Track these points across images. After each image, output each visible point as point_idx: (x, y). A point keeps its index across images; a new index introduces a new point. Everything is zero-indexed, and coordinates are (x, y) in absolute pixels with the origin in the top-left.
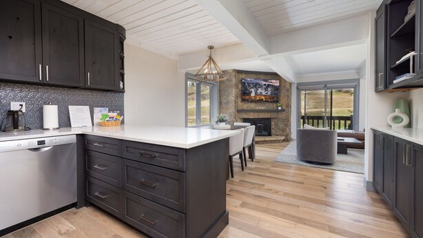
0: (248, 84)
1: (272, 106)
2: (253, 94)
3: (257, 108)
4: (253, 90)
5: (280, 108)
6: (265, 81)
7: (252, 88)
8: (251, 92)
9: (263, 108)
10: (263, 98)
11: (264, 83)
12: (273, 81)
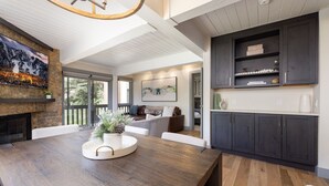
0: (8, 47)
1: (37, 94)
2: (16, 70)
3: (15, 96)
4: (15, 62)
5: (49, 97)
6: (33, 51)
7: (14, 58)
8: (13, 65)
9: (25, 96)
10: (30, 78)
11: (32, 54)
12: (42, 55)
